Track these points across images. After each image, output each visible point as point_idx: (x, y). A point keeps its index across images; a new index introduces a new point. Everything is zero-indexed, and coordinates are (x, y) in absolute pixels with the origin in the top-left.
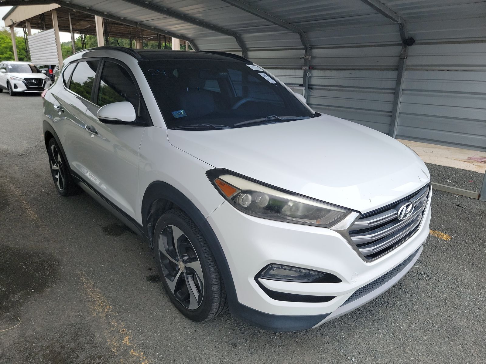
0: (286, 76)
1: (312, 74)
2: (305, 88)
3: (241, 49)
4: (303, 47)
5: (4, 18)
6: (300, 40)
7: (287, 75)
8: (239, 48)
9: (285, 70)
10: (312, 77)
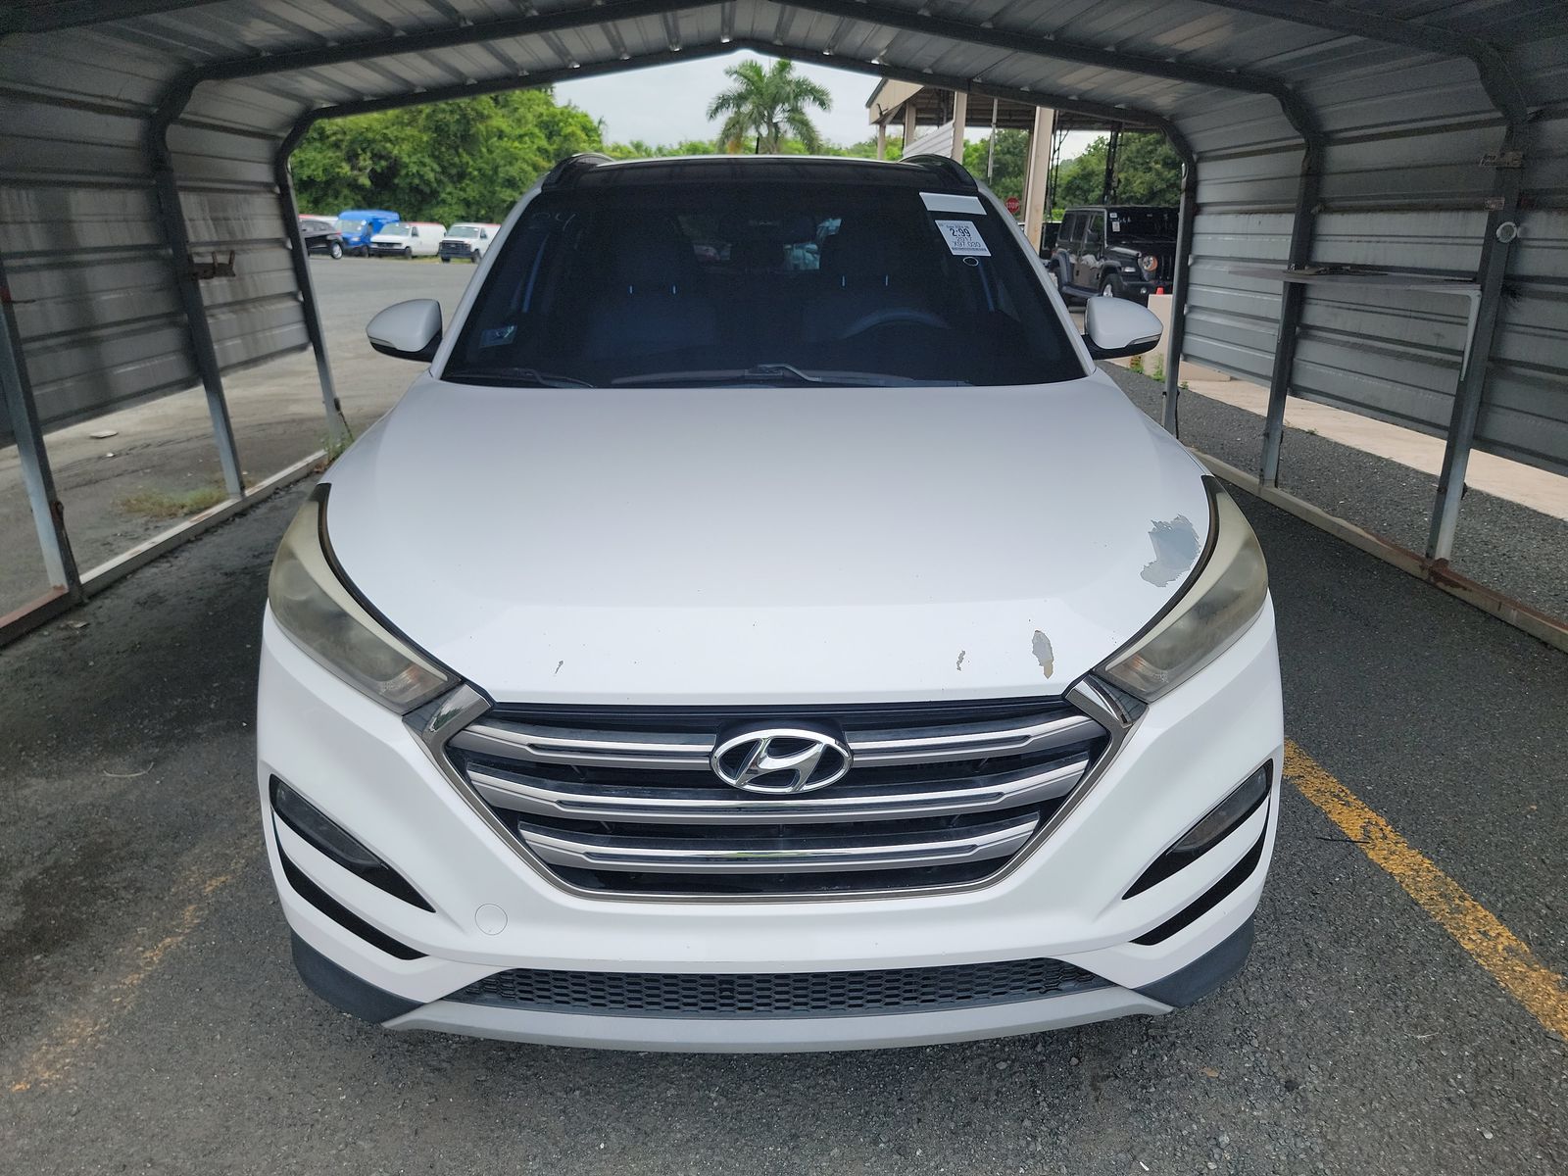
0: (1434, 240)
1: (1525, 231)
2: (1482, 290)
3: (1302, 141)
4: (1499, 114)
5: (869, 104)
6: (1480, 86)
7: (1436, 237)
8: (1295, 138)
9: (1432, 216)
10: (1526, 243)
